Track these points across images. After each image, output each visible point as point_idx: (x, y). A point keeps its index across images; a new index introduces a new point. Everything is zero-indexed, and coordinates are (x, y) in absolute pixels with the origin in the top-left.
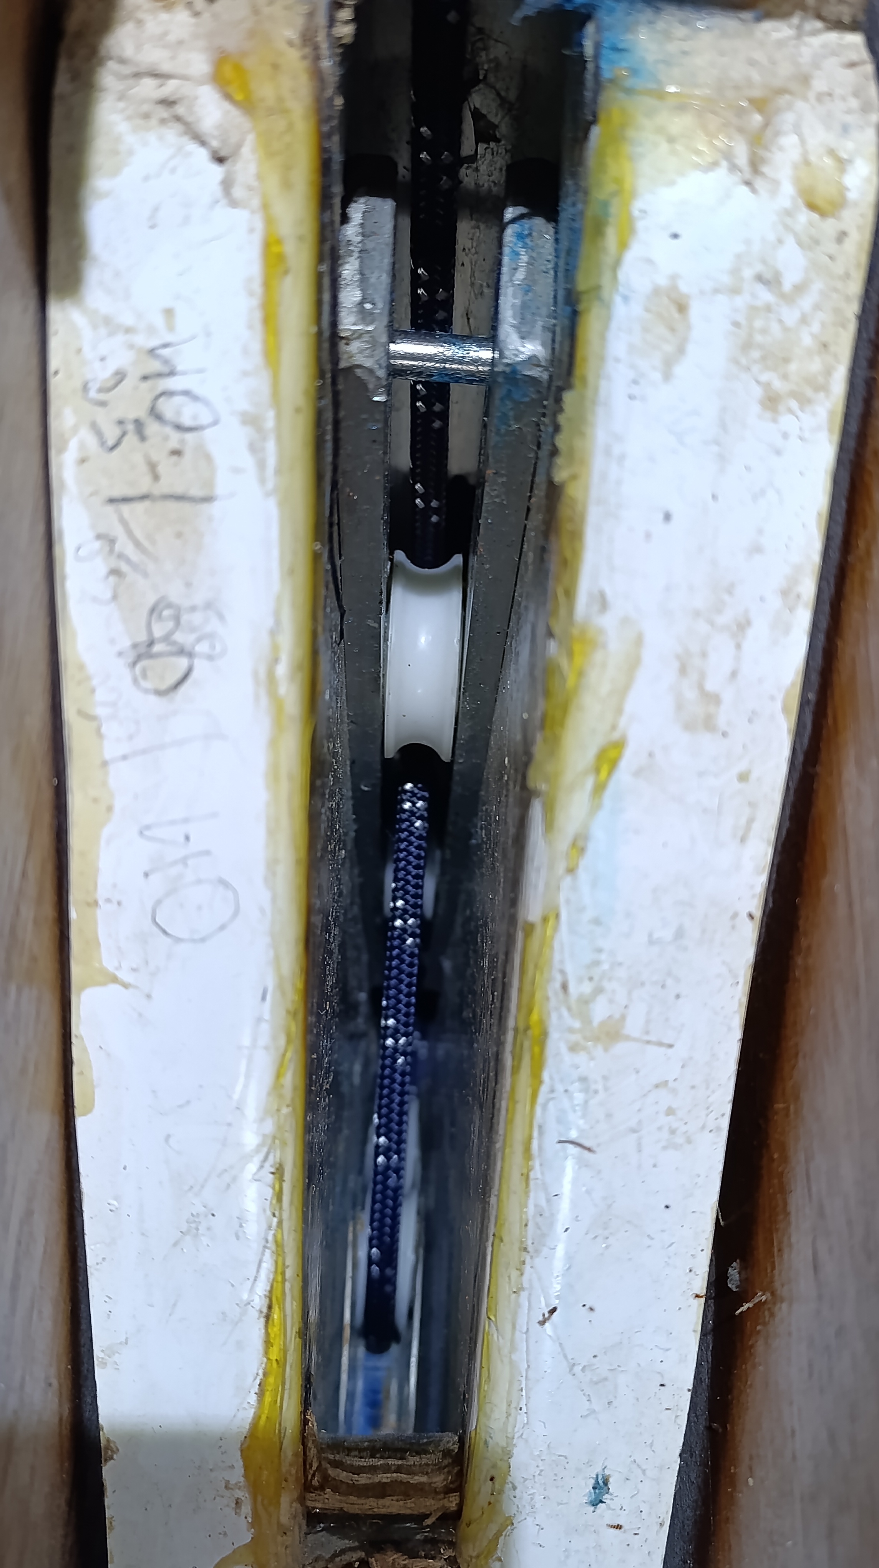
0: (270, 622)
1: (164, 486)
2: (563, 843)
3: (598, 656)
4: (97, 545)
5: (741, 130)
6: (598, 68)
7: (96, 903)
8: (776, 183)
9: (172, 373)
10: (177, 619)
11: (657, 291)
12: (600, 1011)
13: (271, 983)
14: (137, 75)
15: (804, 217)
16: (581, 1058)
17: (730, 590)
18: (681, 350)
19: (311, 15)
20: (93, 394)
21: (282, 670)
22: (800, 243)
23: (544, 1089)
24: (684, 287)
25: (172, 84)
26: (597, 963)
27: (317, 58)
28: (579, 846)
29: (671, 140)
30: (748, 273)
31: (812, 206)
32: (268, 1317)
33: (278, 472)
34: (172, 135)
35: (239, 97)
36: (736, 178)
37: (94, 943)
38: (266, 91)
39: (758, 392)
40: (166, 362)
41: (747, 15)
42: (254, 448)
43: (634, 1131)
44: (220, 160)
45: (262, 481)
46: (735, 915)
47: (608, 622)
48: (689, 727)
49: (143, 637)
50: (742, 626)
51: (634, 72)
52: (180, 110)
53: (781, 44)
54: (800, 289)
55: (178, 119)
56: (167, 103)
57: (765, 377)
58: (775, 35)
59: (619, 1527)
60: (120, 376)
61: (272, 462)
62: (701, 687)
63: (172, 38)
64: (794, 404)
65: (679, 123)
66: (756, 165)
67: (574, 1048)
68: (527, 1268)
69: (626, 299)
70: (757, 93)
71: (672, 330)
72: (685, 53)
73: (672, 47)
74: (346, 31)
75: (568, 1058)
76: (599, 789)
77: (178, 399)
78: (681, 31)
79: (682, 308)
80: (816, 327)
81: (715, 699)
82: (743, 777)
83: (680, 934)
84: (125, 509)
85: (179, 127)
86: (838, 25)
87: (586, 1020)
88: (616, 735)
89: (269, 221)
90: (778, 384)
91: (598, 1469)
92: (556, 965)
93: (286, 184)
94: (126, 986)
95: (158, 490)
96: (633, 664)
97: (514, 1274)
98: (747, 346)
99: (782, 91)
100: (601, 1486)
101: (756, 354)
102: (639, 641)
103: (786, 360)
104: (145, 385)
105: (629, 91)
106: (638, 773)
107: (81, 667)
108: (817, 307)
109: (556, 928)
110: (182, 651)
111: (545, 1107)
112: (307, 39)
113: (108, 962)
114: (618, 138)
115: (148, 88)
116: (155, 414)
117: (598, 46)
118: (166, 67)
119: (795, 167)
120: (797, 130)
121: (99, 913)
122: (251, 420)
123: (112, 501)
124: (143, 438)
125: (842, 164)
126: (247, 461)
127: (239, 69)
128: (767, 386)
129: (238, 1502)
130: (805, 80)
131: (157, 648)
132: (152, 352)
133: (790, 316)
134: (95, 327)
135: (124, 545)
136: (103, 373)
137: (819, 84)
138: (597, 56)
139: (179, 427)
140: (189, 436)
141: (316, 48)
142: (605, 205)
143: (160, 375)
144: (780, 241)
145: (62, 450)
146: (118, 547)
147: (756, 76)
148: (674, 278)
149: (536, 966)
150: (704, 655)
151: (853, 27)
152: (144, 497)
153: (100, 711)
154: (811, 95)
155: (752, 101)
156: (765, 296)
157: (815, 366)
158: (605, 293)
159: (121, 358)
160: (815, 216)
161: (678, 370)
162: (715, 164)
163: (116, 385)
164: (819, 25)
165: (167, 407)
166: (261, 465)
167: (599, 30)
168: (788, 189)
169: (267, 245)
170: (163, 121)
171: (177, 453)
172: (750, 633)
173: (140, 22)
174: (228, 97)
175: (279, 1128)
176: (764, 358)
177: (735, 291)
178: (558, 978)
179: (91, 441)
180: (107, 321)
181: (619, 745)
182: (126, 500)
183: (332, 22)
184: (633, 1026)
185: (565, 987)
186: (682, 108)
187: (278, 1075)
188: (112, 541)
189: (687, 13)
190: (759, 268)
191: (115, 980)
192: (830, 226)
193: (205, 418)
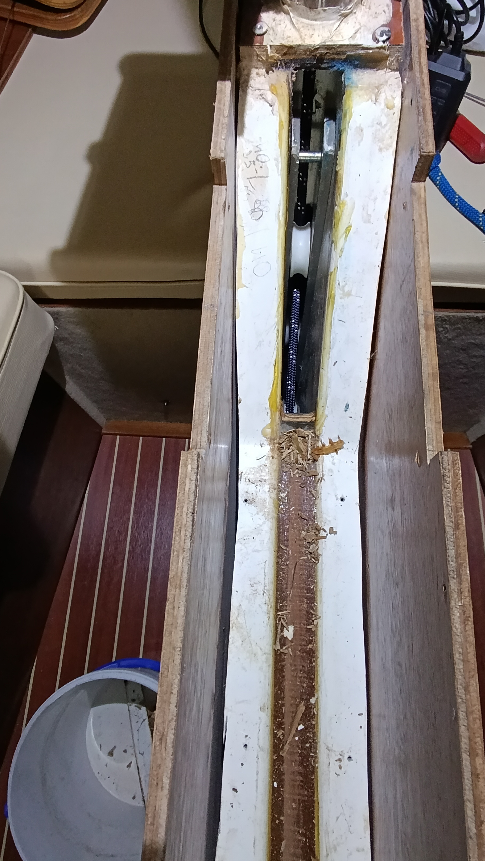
0: (279, 203)
1: (259, 174)
2: (338, 250)
3: (346, 207)
4: (245, 188)
5: (373, 93)
6: (345, 83)
7: (242, 269)
8: (380, 104)
9: (261, 150)
10: (260, 203)
11: (357, 127)
12: (346, 289)
13: (277, 286)
14: (255, 90)
15: (386, 110)
16: (343, 300)
17: (373, 191)
18: (362, 140)
19: (288, 76)
20: (245, 156)
21: (281, 214)
22: (386, 116)
23: (334, 309)
24: (362, 126)
25: (262, 91)
26: (345, 278)
27: (289, 84)
28: (342, 251)
29: (359, 96)
30: (375, 123)
31: (388, 108)
32: (275, 366)
33: (281, 170)
34: (262, 101)
35: (275, 93)
36: (372, 103)
37: (241, 278)
38: (280, 92)
39: (378, 148)
40: (260, 148)
41: (375, 69)
42: (277, 166)
43: (354, 318)
44: (271, 106)
45: (278, 172)
46: (375, 266)
47: (347, 199)
48: (365, 222)
49: (253, 208)
50: (376, 199)
51: (352, 83)
52: (264, 96)
53: (382, 75)
54: (385, 125)
55: (263, 98)
56: (261, 95)
57: (379, 144)
58: (381, 73)
59: (351, 417)
60: (251, 152)
61: (280, 168)
62: (367, 213)
63: (261, 82)
64: (385, 150)
65: (361, 93)
66: (376, 100)
67: (341, 298)
68: (331, 353)
69: (351, 130)
70: (376, 85)
71: (360, 135)
72: (362, 78)
73: (360, 77)
74: (294, 79)
75: (340, 300)
76: (346, 236)
77: (261, 156)
78: (362, 74)
79: (362, 131)
80: (389, 133)
81: (370, 216)
82: (376, 234)
83: (363, 270)
84: (250, 180)
85: (263, 100)
86: (394, 70)
87: (343, 290)
88: (350, 224)
89: (280, 119)
90: (382, 146)
91: (346, 402)
92: (337, 279)
93: (283, 110)
94: (247, 287)
95: (257, 175)
96: (353, 208)
97: (328, 355)
98: (375, 138)
99: (382, 85)
100: (347, 406)
101: (377, 140)
102: (354, 203)
103: (383, 141)
104: (255, 153)
105: (351, 87)
106: (354, 233)
107: (241, 215)
108: (389, 129)
109: (337, 271)
110: (261, 210)
111: (335, 313)
112: (287, 81)
113: (244, 282)
114: (349, 96)
115: (258, 92)
116: (257, 159)
117: (345, 79)
118: (260, 88)
119: (384, 100)
120: (385, 92)
121: (242, 271)
122: (276, 159)
123: (248, 178)
124: (254, 165)
125: (394, 98)
126: (275, 168)
127: (275, 87)
128: (380, 146)
129: (268, 413)
130: (387, 82)
131: (256, 210)
132: (257, 146)
133: (384, 131)
134: (246, 142)
135: (250, 188)
136: (247, 151)
137: (389, 83)
138: (344, 81)
139: (262, 162)
140: (264, 164)
141: (289, 82)
142: (346, 111)
143: (258, 151)
144: (381, 115)
145: (238, 168)
146: (249, 189)
147: (377, 82)
148: (360, 125)
149: (333, 281)
150: (368, 206)
151: (396, 70)
152: (254, 177)
153: (243, 225)
154: (388, 85)
155: (375, 87)
156: (379, 127)
157: (389, 141)
158: (346, 129)
159: (251, 148)
160: (388, 110)
161: (361, 144)
162: (368, 100)
163: (250, 153)
164: (390, 70)
165: (259, 158)
166: (278, 169)
167: (345, 75)
168: (383, 105)
169: (280, 123)
170: (260, 99)
171: (261, 167)
172: (377, 200)
173: (255, 80)
174: (273, 93)
175: (278, 320)
176: (379, 140)
177: (373, 126)
178: (338, 282)
179: (244, 166)
180: (248, 140)
181: (350, 226)
182: (251, 178)
183: (291, 77)
184: (353, 293)
185: (339, 284)
186: (361, 89)
187: (278, 308)
188: (248, 187)
189: (362, 70)
190: (377, 121)
191: (245, 286)
192: (392, 111)
193: (267, 159)
